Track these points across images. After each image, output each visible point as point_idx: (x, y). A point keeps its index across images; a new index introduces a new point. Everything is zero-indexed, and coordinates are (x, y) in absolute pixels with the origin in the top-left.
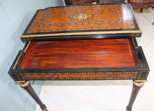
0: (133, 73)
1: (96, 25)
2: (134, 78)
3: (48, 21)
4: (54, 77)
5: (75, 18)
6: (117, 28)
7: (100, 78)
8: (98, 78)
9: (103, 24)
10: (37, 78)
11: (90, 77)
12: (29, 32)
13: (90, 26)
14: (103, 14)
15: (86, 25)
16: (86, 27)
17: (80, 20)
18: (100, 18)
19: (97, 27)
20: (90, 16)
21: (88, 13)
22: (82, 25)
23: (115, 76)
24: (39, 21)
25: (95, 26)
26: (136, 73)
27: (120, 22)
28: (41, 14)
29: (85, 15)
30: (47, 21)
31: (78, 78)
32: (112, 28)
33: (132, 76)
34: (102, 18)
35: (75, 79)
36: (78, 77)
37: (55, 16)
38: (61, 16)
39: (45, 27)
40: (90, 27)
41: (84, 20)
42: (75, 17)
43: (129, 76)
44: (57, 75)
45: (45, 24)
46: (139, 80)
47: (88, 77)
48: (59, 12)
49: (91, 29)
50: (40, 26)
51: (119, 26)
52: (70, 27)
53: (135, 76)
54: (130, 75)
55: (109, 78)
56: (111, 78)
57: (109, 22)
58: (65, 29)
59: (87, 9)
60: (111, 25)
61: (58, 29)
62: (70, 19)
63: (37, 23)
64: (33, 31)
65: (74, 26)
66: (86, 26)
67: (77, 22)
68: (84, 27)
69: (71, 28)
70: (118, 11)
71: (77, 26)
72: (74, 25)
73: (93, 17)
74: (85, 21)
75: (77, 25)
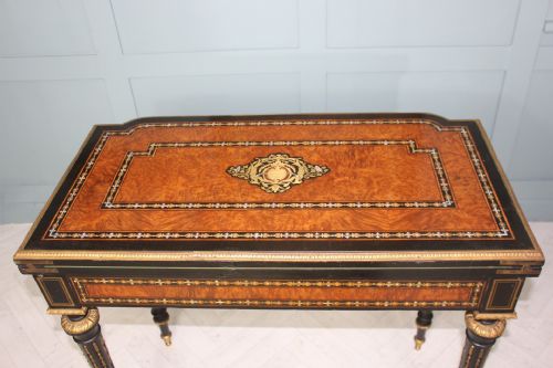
0: (470, 285)
1: (348, 219)
2: (473, 304)
3: (138, 185)
4: (198, 296)
5: (255, 178)
6: (438, 235)
7: (357, 304)
8: (349, 303)
9: (374, 212)
10: (133, 298)
11: (323, 298)
12: (53, 233)
13: (319, 222)
14: (372, 164)
15: (306, 213)
16: (307, 227)
17: (275, 188)
18: (361, 181)
19: (353, 227)
20: (318, 169)
21: (310, 154)
22: (287, 214)
23: (407, 295)
24: (98, 182)
25: (344, 223)
26: (479, 284)
27: (445, 204)
28: (109, 145)
29: (297, 164)
30: (134, 183)
31: (281, 301)
32: (417, 235)
33: (465, 297)
34: (369, 183)
35: (268, 303)
36: (283, 297)
37: (170, 159)
38: (197, 165)
39: (127, 214)
40: (323, 224)
41: (294, 190)
42: (253, 169)
43: (456, 297)
44: (207, 289)
45: (126, 197)
46: (490, 312)
47: (313, 298)
48: (188, 145)
49: (326, 236)
50: (103, 206)
51: (445, 223)
52: (236, 221)
53: (475, 299)
54: (460, 294)
55: (386, 304)
56: (395, 304)
57: (402, 207)
58: (215, 228)
59: (304, 134)
60: (409, 218)
61: (184, 229)
62: (236, 184)
63: (92, 191)
64: (72, 228)
65: (252, 217)
66: (304, 220)
67: (267, 197)
68: (295, 223)
69: (242, 227)
70: (434, 152)
71: (264, 218)
72: (254, 212)
73: (332, 175)
74: (300, 195)
75: (264, 212)
